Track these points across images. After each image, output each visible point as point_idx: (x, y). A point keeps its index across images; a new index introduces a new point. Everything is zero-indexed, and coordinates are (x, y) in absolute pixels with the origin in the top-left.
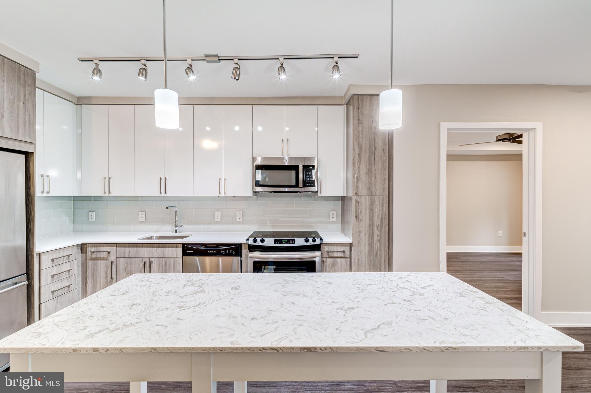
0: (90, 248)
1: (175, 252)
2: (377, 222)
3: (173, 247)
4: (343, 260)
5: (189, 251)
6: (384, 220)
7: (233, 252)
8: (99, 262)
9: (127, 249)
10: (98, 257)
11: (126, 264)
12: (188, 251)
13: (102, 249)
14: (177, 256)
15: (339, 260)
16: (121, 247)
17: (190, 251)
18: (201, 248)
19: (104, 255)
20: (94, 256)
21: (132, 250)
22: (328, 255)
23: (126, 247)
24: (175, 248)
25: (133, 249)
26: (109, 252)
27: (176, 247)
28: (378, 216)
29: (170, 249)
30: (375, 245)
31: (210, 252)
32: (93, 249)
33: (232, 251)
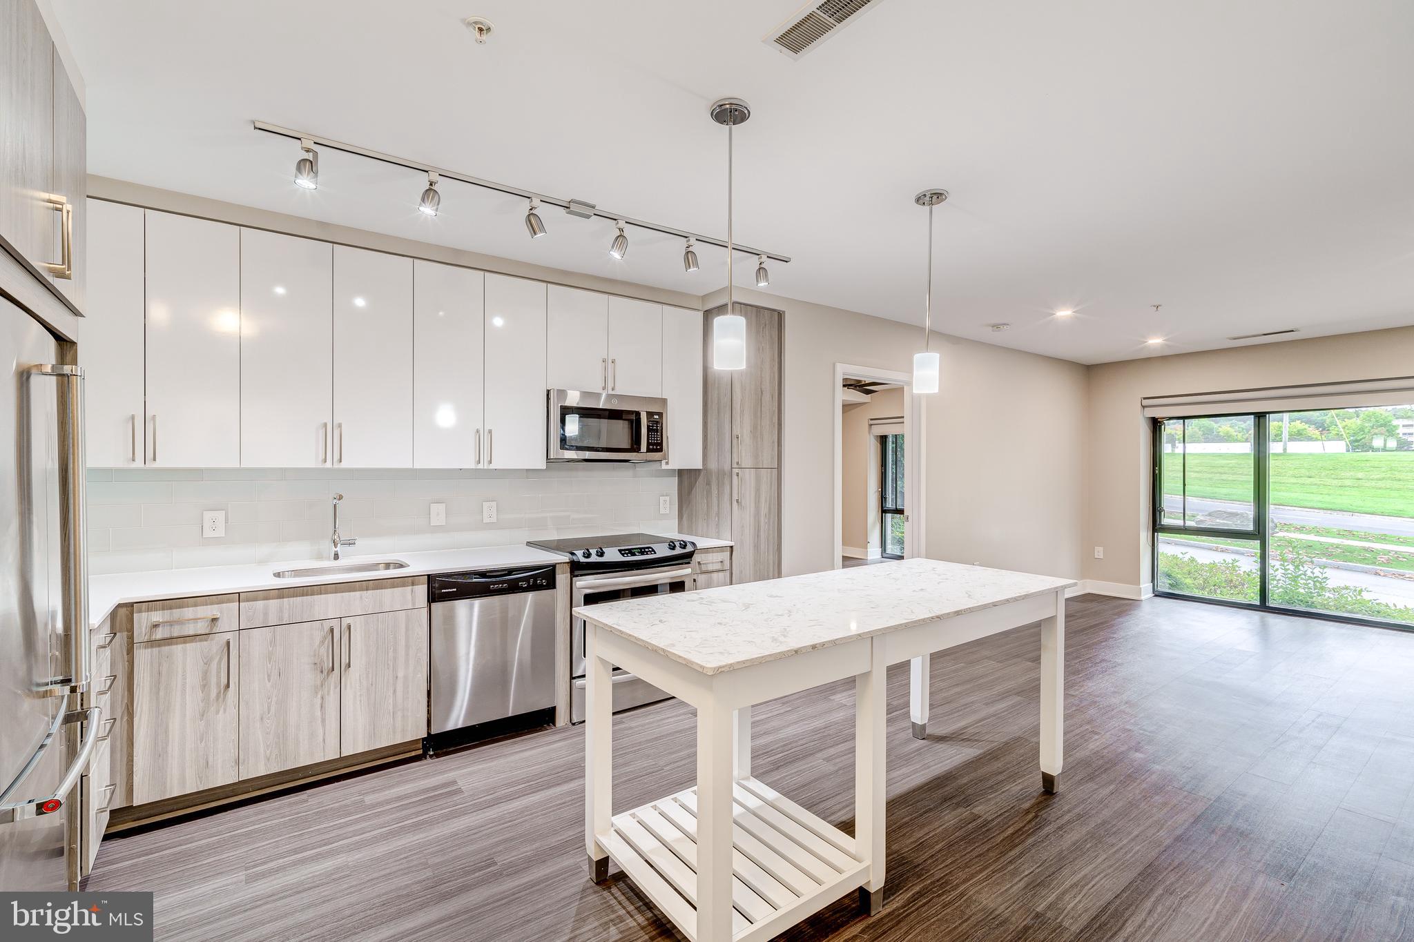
0: (144, 615)
1: (409, 597)
2: (764, 510)
3: (404, 585)
4: (721, 574)
5: (447, 591)
6: (772, 507)
7: (544, 581)
8: (178, 649)
9: (273, 604)
10: (175, 635)
11: (271, 643)
12: (445, 591)
13: (188, 613)
14: (414, 603)
15: (715, 575)
16: (255, 599)
17: (450, 590)
18: (474, 580)
19: (201, 628)
20: (159, 634)
21: (289, 604)
22: (700, 568)
23: (270, 599)
24: (410, 588)
25: (291, 603)
26: (214, 620)
27: (413, 584)
28: (766, 501)
29: (398, 591)
30: (762, 547)
31: (496, 586)
32: (157, 617)
33: (541, 580)
